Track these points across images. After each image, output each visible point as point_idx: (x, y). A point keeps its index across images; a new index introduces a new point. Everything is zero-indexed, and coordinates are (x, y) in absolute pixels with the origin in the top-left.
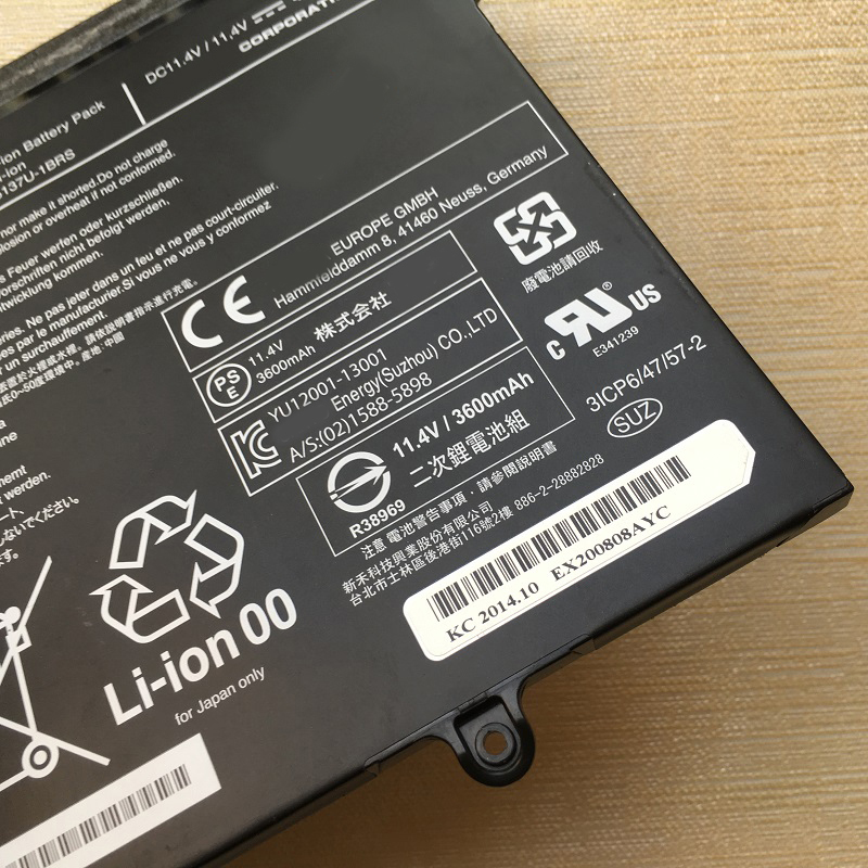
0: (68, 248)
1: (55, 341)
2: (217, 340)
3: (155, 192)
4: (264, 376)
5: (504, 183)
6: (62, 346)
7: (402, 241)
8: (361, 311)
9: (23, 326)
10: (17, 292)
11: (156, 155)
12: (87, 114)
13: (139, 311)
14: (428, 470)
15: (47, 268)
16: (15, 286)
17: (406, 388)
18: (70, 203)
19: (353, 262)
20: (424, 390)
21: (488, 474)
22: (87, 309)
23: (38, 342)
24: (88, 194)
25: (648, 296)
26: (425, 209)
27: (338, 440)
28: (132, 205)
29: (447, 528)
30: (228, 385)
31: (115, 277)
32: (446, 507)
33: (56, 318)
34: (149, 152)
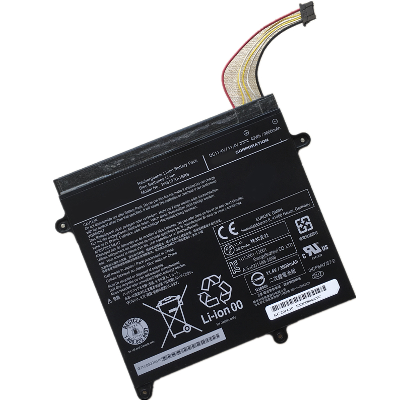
0: (188, 204)
1: (185, 230)
2: (227, 238)
3: (211, 192)
4: (238, 249)
5: (299, 211)
6: (187, 231)
7: (273, 221)
8: (262, 237)
9: (177, 224)
10: (175, 213)
11: (212, 181)
12: (192, 163)
13: (207, 226)
14: (273, 279)
15: (182, 208)
16: (174, 211)
17: (270, 259)
18: (189, 190)
19: (261, 224)
20: (274, 260)
21: (286, 282)
22: (193, 222)
23: (181, 229)
24: (193, 188)
25: (325, 248)
26: (279, 213)
27: (254, 268)
28: (205, 195)
29: (276, 293)
30: (229, 250)
31: (201, 215)
32: (276, 288)
33: (185, 223)
34: (210, 179)
